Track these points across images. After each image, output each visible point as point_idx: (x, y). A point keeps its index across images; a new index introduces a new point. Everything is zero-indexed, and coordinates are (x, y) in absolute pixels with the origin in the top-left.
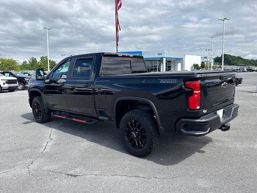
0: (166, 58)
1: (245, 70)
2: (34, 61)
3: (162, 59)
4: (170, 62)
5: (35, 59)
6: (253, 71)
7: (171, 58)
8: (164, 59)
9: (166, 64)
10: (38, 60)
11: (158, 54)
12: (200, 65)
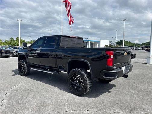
0: (90, 41)
1: (134, 49)
2: (12, 40)
3: (88, 41)
4: (92, 43)
5: (13, 39)
6: (138, 50)
7: (93, 41)
8: (89, 42)
9: (90, 44)
10: (15, 39)
11: (86, 38)
12: (109, 46)
